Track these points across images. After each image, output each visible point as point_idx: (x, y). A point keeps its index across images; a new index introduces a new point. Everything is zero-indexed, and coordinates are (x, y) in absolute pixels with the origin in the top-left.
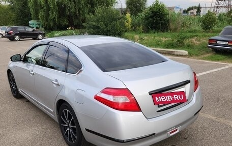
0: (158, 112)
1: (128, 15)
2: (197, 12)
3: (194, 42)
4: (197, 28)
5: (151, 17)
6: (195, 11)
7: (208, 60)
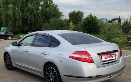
0: (102, 64)
1: (71, 23)
2: (118, 22)
3: (118, 40)
4: (119, 32)
5: (87, 24)
6: (117, 21)
7: (128, 50)
